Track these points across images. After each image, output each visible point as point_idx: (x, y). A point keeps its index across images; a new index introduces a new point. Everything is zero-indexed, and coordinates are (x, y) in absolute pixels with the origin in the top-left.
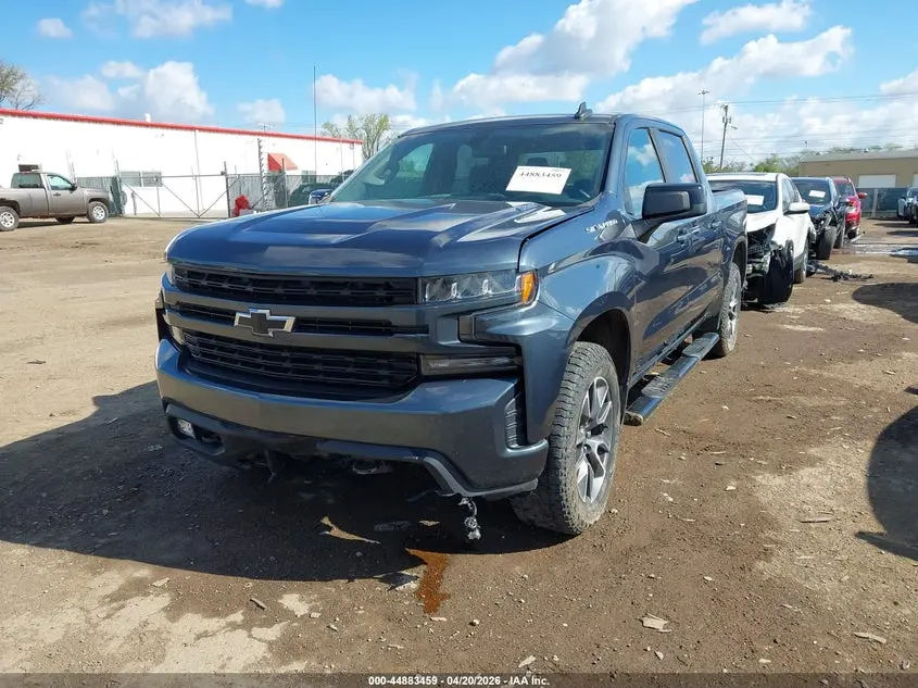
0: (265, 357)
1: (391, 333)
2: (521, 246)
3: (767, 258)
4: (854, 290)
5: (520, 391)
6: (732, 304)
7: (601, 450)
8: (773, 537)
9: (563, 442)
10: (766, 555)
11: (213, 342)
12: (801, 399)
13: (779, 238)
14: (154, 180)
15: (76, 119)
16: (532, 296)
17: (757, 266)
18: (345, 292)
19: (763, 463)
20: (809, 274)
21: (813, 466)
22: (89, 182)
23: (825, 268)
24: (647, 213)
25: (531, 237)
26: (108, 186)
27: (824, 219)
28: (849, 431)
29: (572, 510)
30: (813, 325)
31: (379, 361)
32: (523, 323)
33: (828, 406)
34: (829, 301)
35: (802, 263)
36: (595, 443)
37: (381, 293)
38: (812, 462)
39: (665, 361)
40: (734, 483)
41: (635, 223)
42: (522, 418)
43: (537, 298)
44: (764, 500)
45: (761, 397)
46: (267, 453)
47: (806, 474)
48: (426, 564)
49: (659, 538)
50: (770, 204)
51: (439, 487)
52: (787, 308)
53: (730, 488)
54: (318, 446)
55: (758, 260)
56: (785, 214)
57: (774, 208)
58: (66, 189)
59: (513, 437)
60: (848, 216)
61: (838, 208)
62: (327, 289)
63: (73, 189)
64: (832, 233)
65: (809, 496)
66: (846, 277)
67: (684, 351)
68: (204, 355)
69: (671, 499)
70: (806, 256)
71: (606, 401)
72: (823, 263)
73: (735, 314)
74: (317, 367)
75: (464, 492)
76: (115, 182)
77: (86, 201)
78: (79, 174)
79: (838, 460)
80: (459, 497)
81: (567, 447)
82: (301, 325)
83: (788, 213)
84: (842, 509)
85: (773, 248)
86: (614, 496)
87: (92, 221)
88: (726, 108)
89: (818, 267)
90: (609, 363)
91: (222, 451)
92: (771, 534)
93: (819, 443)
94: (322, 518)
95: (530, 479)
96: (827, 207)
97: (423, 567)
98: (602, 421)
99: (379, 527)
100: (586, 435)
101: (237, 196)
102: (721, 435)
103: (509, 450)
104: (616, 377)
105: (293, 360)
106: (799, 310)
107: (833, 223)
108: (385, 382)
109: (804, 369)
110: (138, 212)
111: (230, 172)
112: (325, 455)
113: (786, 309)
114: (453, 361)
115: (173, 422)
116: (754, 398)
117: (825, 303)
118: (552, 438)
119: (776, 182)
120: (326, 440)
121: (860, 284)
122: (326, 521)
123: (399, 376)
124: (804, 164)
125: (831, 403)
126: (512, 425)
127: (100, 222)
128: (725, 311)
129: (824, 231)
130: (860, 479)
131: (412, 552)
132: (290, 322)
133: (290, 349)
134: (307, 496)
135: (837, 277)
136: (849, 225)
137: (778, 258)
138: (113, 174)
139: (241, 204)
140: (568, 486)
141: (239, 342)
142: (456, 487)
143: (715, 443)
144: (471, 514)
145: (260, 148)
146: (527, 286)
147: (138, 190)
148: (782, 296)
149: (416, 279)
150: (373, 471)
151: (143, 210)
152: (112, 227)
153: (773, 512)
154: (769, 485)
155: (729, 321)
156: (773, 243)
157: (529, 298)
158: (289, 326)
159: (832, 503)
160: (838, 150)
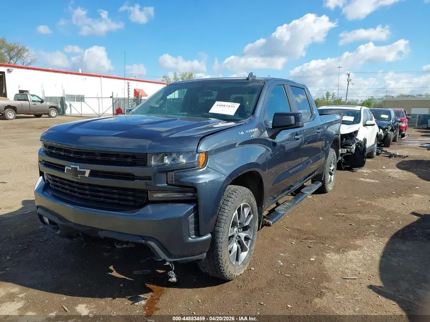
0: (78, 188)
1: (133, 179)
2: (200, 140)
3: (354, 147)
4: (398, 162)
5: (196, 209)
6: (332, 168)
7: (247, 239)
8: (327, 286)
9: (221, 235)
10: (321, 295)
11: (57, 179)
12: (359, 215)
13: (360, 137)
14: (81, 99)
15: (47, 71)
16: (205, 164)
17: (349, 150)
18: (113, 159)
19: (332, 247)
20: (378, 154)
21: (356, 250)
22: (50, 99)
23: (386, 151)
24: (275, 126)
25: (207, 136)
26: (59, 100)
27: (387, 128)
28: (377, 233)
29: (225, 269)
30: (374, 179)
31: (129, 193)
32: (201, 176)
33: (372, 219)
34: (384, 167)
35: (374, 148)
36: (243, 235)
37: (129, 160)
38: (356, 248)
39: (292, 194)
40: (315, 257)
41: (268, 130)
42: (197, 223)
43: (207, 165)
44: (327, 266)
45: (340, 214)
46: (81, 234)
47: (351, 254)
48: (153, 292)
49: (270, 284)
50: (357, 121)
51: (155, 256)
52: (364, 170)
53: (312, 259)
54: (99, 233)
55: (349, 147)
56: (364, 126)
57: (359, 123)
58: (39, 102)
59: (192, 232)
60: (400, 127)
61: (395, 123)
62: (106, 157)
63: (42, 102)
64: (391, 135)
65: (350, 265)
66: (395, 156)
67: (302, 191)
68: (55, 185)
69: (282, 264)
70: (376, 145)
71: (250, 214)
72: (384, 149)
73: (333, 173)
74: (100, 194)
75: (167, 259)
76: (62, 99)
77: (48, 107)
78: (47, 95)
79: (368, 247)
80: (165, 261)
81: (223, 238)
82: (93, 174)
83: (365, 125)
84: (365, 273)
85: (356, 142)
86: (253, 261)
87: (50, 117)
88: (349, 75)
89: (382, 151)
90: (250, 196)
91: (59, 232)
92: (326, 284)
93: (362, 238)
94: (109, 266)
95: (201, 253)
96: (389, 123)
97: (151, 294)
98: (247, 224)
99: (135, 272)
100: (239, 231)
101: (117, 107)
102: (316, 232)
103: (190, 239)
104: (255, 203)
105: (90, 190)
106: (369, 171)
107: (392, 130)
108: (131, 203)
109: (364, 200)
110: (72, 113)
111: (115, 96)
112: (102, 237)
113: (362, 170)
114: (165, 194)
115: (41, 217)
116: (336, 214)
117: (383, 168)
118: (214, 234)
119: (360, 111)
120: (102, 230)
121: (401, 160)
122: (111, 268)
123: (138, 200)
124: (385, 102)
125: (373, 218)
126: (192, 226)
127: (54, 117)
128: (327, 171)
129: (387, 134)
130: (378, 258)
131: (148, 285)
132: (88, 172)
133: (89, 185)
134: (106, 254)
135: (391, 156)
136: (401, 131)
137: (359, 146)
138: (61, 95)
139: (119, 111)
140: (223, 256)
141: (68, 180)
142: (163, 256)
143: (312, 236)
144: (171, 270)
145: (128, 86)
146: (202, 160)
147: (72, 103)
148: (361, 164)
149: (147, 154)
150: (124, 246)
151: (74, 112)
152: (58, 120)
153: (330, 273)
154: (332, 258)
155: (330, 176)
156: (357, 139)
157: (203, 165)
158: (87, 175)
159: (360, 270)
160: (402, 96)
